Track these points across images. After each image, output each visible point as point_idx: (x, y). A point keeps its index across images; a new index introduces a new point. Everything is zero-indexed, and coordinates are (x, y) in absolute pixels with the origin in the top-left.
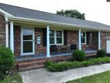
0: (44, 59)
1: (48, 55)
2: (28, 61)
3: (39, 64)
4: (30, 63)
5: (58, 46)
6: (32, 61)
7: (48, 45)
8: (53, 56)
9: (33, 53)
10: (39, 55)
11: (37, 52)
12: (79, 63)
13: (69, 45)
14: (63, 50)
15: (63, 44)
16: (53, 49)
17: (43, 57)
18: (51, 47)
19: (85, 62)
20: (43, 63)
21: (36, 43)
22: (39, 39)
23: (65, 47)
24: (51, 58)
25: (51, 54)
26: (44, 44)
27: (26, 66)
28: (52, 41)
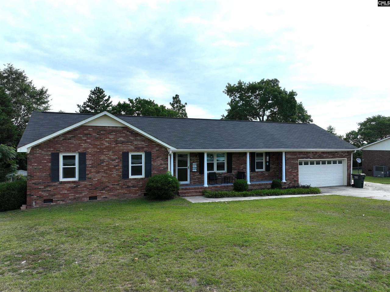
0: (201, 188)
1: (206, 185)
2: (186, 189)
3: (196, 192)
4: (189, 191)
5: (219, 174)
6: (189, 189)
7: (206, 172)
8: (211, 186)
9: (188, 182)
10: (195, 184)
11: (192, 181)
12: (237, 193)
13: (234, 172)
14: (226, 179)
15: (225, 171)
16: (212, 178)
17: (200, 187)
18: (209, 175)
19: (244, 192)
20: (200, 192)
21: (191, 171)
22: (195, 166)
23: (228, 175)
24: (209, 188)
25: (209, 183)
26: (201, 171)
27: (185, 193)
28: (210, 166)
